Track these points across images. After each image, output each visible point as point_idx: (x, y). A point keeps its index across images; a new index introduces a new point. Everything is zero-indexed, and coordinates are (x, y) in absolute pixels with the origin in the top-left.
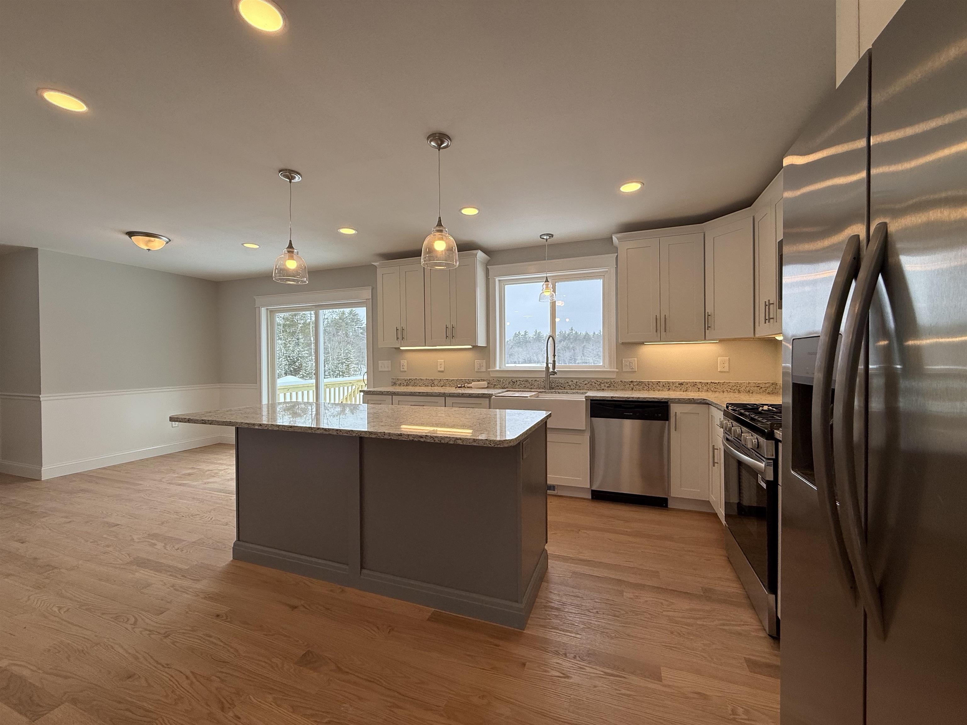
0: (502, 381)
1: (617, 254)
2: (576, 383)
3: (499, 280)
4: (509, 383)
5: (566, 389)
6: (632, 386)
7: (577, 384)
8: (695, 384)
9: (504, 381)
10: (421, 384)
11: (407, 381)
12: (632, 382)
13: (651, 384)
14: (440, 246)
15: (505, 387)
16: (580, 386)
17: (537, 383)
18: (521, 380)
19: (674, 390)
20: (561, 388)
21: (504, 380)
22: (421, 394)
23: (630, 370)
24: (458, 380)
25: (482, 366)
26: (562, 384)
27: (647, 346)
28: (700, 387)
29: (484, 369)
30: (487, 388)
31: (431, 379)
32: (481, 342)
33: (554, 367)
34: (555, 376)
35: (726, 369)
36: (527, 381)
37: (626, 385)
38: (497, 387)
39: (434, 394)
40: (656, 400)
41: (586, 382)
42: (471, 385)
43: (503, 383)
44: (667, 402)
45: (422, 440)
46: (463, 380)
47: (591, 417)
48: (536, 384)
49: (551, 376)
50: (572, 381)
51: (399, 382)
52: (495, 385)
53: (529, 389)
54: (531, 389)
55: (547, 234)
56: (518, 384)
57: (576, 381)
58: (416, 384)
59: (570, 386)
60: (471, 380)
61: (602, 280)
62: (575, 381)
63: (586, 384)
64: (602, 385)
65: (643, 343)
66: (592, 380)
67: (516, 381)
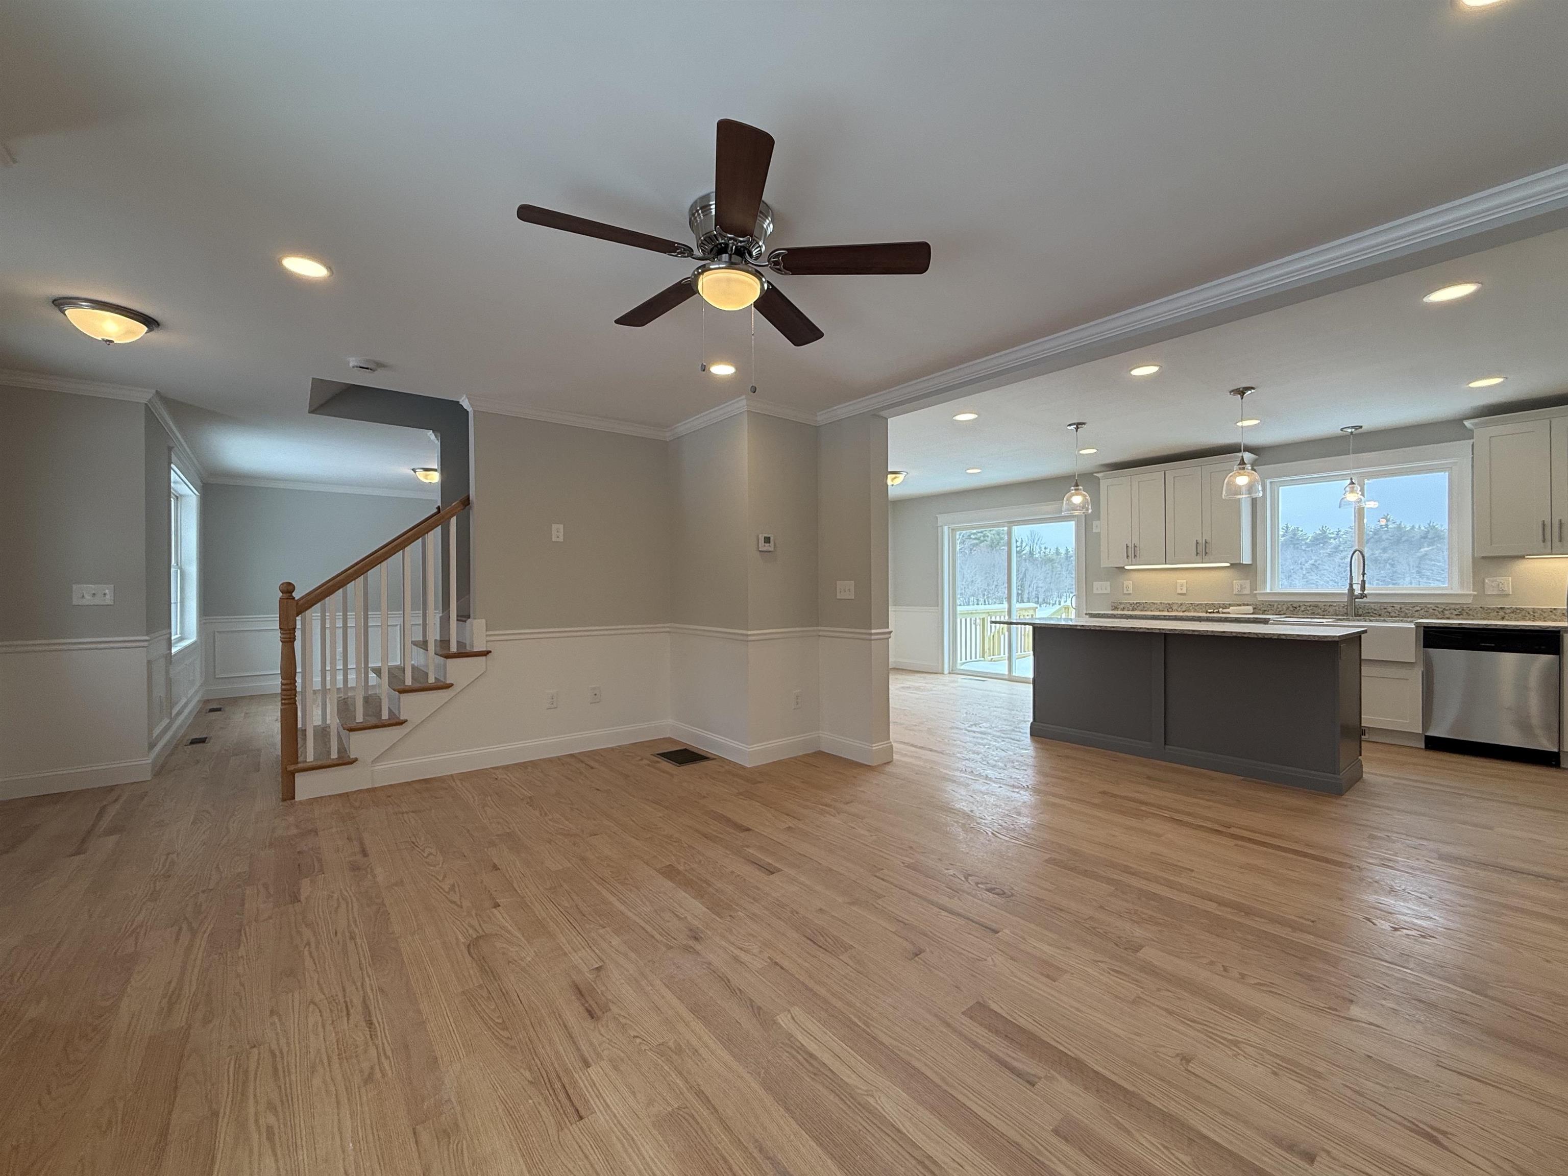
0: (1276, 606)
1: (1472, 441)
3: (1271, 482)
4: (1288, 608)
7: (1403, 610)
12: (1502, 609)
15: (1282, 613)
16: (1406, 614)
17: (1334, 608)
20: (1374, 615)
23: (1499, 593)
25: (1245, 588)
26: (1375, 610)
27: (1530, 560)
29: (1247, 591)
30: (1254, 613)
32: (1246, 559)
33: (1363, 588)
34: (1365, 600)
36: (1316, 606)
37: (1487, 612)
38: (1270, 613)
40: (1538, 629)
42: (1229, 610)
44: (1559, 632)
45: (1245, 636)
46: (1216, 603)
47: (1424, 647)
48: (1331, 610)
49: (1357, 600)
50: (1393, 606)
52: (1267, 611)
55: (1353, 426)
56: (1302, 608)
57: (1399, 606)
59: (1389, 613)
60: (1228, 604)
61: (1447, 473)
63: (1417, 611)
64: (1446, 612)
65: (1522, 557)
66: (1429, 606)
67: (1299, 606)
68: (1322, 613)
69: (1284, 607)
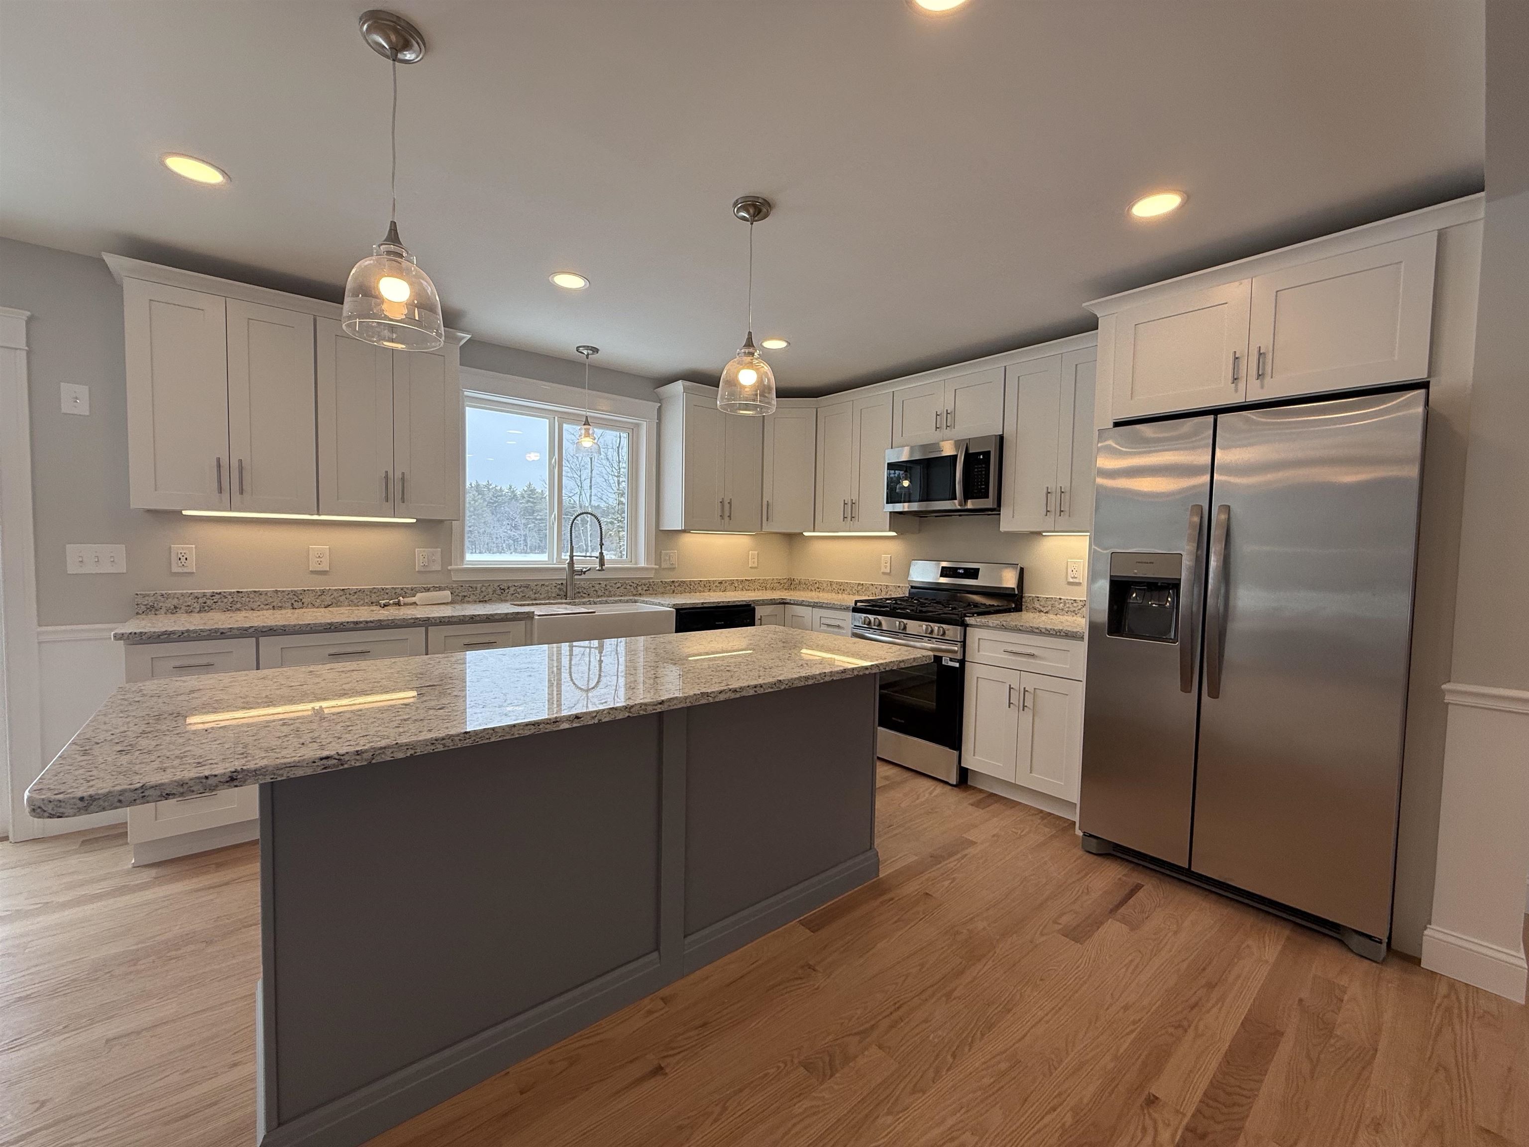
0: (478, 589)
1: (659, 405)
2: (606, 586)
4: (494, 591)
5: (592, 597)
6: (673, 587)
8: (732, 582)
9: (484, 589)
10: (259, 603)
11: (201, 600)
12: (673, 582)
13: (693, 584)
14: (748, 378)
15: (486, 599)
16: (610, 591)
17: (546, 589)
18: (516, 585)
19: (714, 591)
20: (584, 595)
21: (483, 586)
22: (362, 625)
23: (671, 567)
24: (375, 590)
25: (434, 557)
28: (736, 585)
29: (437, 567)
30: (452, 603)
31: (292, 591)
35: (756, 565)
38: (469, 599)
39: (399, 623)
40: (745, 603)
41: (619, 585)
42: (414, 598)
43: (482, 592)
46: (387, 589)
50: (600, 584)
51: (171, 603)
52: (465, 596)
53: (532, 600)
54: (535, 599)
55: (587, 347)
57: (605, 583)
58: (239, 605)
59: (597, 591)
60: (407, 589)
62: (603, 583)
64: (639, 588)
67: (508, 588)
68: (533, 596)
69: (490, 590)
